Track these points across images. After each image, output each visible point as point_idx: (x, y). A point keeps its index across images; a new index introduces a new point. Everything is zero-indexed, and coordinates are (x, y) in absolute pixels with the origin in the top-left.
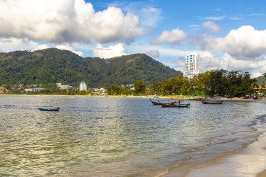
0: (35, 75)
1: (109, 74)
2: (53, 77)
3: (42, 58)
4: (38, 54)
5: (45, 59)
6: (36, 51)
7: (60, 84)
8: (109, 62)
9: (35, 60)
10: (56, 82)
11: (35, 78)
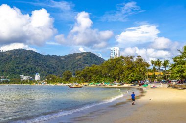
0: (4, 69)
1: (63, 67)
2: (18, 70)
3: (11, 56)
4: (8, 53)
5: (13, 57)
6: (7, 51)
7: (23, 75)
8: (64, 59)
9: (6, 57)
10: (20, 74)
11: (3, 71)
